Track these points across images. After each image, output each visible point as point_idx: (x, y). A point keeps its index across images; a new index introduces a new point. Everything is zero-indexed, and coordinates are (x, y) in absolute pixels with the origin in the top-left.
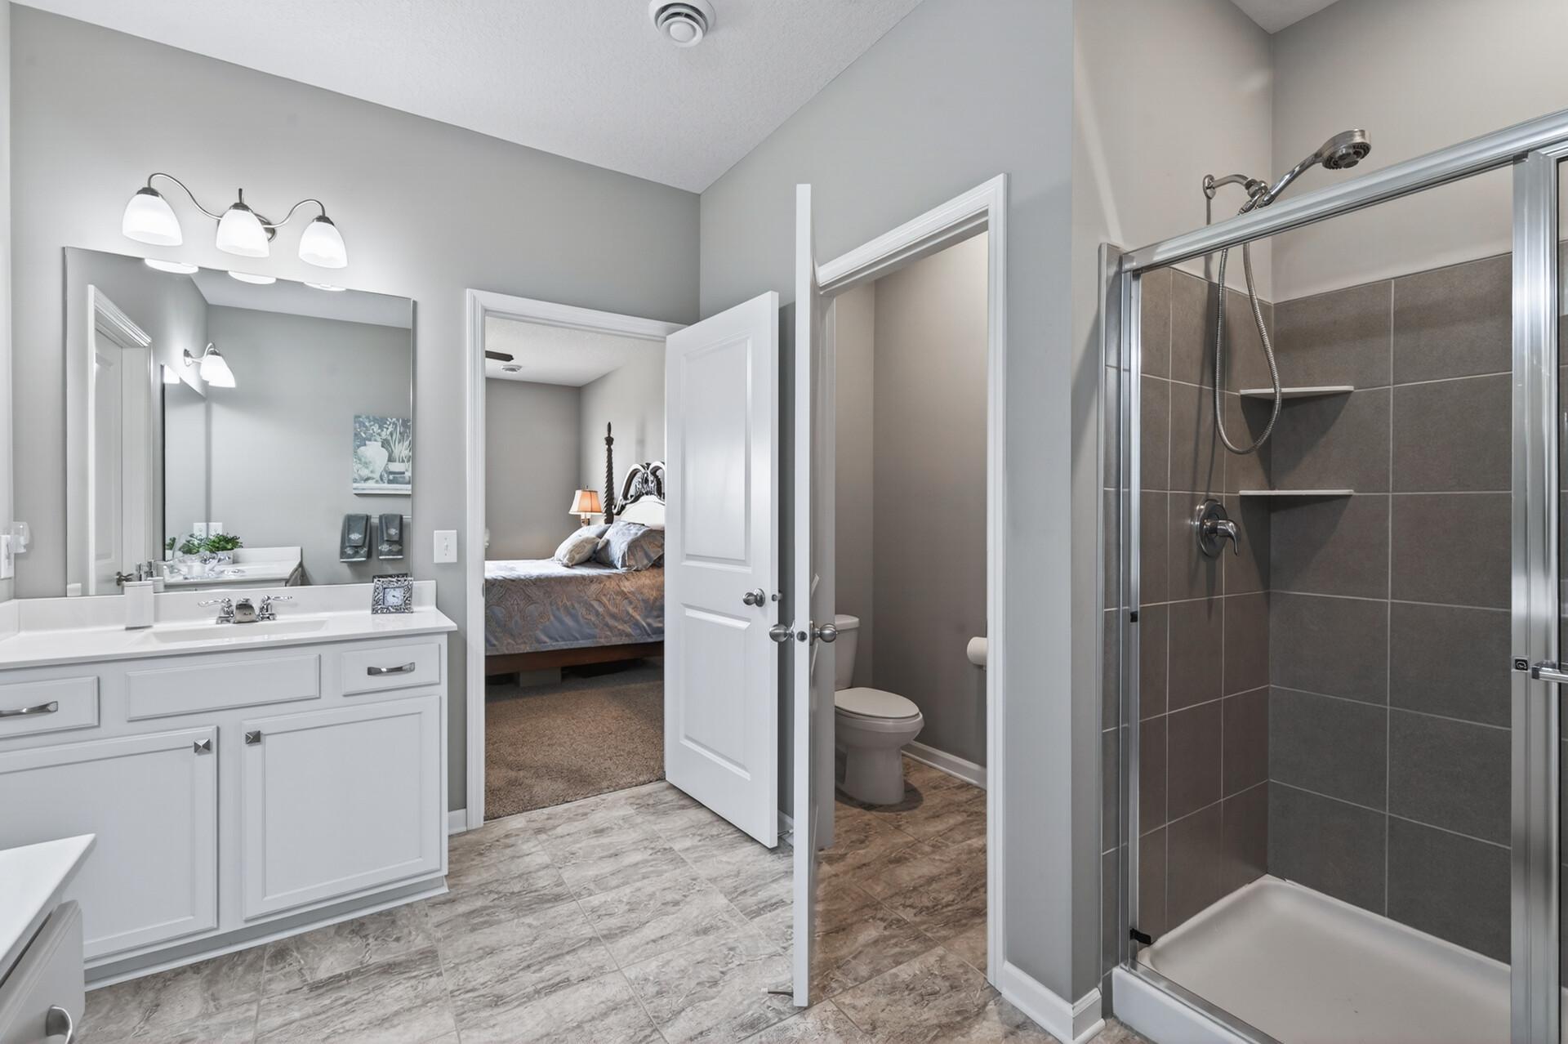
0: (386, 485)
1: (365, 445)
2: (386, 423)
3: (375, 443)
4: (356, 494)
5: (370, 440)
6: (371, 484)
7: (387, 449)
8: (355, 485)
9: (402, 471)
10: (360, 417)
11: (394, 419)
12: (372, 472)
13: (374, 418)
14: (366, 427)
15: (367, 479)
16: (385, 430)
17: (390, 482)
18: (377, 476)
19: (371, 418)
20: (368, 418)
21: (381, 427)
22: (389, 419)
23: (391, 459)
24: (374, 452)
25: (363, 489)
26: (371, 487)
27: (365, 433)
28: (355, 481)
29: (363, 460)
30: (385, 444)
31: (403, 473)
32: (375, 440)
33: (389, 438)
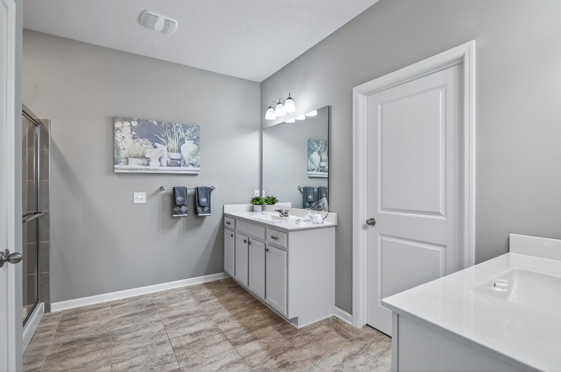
0: (320, 173)
1: (313, 153)
2: (319, 143)
3: (316, 152)
4: (309, 177)
5: (314, 151)
6: (314, 172)
7: (320, 156)
8: (309, 172)
9: (325, 166)
10: (311, 140)
11: (322, 141)
12: (315, 167)
13: (316, 141)
14: (313, 145)
15: (314, 170)
16: (319, 146)
17: (321, 171)
18: (316, 168)
19: (315, 141)
20: (314, 140)
21: (318, 145)
22: (321, 141)
23: (321, 161)
24: (315, 156)
25: (312, 174)
26: (315, 173)
27: (313, 148)
28: (309, 170)
29: (312, 160)
30: (319, 153)
31: (325, 167)
32: (316, 151)
33: (321, 150)
